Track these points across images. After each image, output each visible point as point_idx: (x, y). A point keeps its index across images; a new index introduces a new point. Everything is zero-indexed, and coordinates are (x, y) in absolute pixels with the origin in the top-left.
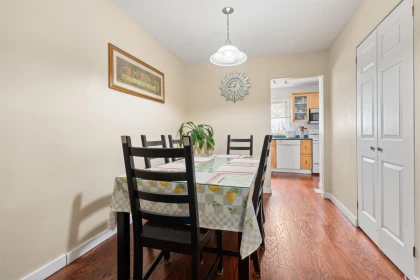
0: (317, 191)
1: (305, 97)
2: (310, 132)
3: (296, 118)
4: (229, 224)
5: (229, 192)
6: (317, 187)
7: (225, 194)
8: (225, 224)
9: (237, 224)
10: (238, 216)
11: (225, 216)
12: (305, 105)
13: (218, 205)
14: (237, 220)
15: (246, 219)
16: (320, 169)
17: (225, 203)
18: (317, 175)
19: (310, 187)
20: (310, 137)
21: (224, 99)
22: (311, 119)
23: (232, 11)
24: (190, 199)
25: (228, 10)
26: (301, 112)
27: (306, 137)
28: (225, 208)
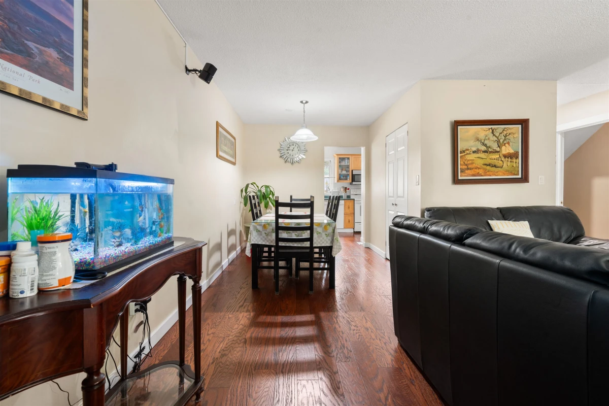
0: (359, 243)
1: (348, 158)
2: (352, 192)
3: (340, 179)
4: (325, 242)
5: (325, 226)
6: (360, 241)
7: (323, 227)
8: (323, 242)
9: (329, 242)
10: (330, 238)
11: (323, 239)
12: (348, 167)
13: (320, 233)
14: (329, 240)
15: (335, 238)
16: (361, 227)
17: (323, 232)
18: (359, 233)
19: (353, 241)
20: (352, 197)
21: (282, 161)
22: (353, 180)
23: (307, 102)
24: (311, 228)
25: (304, 102)
26: (344, 172)
27: (349, 197)
28: (323, 234)
